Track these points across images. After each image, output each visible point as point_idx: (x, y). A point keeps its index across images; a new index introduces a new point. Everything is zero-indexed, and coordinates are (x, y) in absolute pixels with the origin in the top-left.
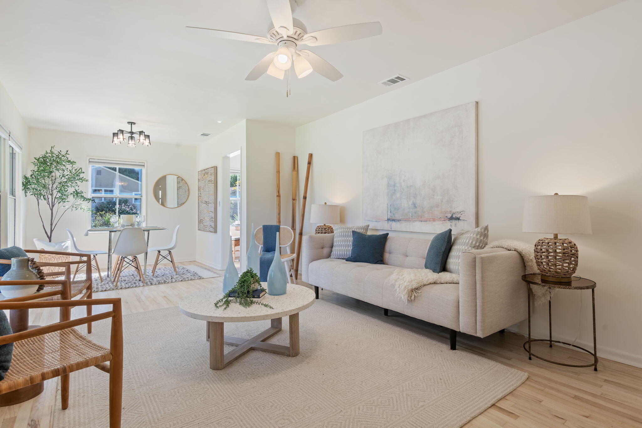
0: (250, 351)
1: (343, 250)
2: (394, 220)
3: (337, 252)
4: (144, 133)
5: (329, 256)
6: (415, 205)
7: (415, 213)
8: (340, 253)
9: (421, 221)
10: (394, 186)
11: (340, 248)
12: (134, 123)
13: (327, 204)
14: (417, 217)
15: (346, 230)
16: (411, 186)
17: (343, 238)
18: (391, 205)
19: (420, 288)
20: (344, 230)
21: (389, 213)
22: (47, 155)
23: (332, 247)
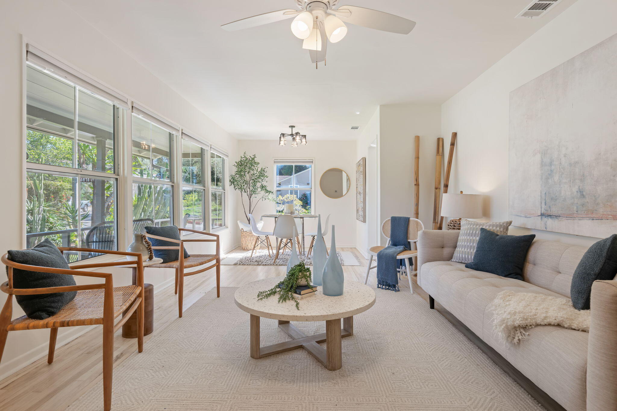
0: (299, 349)
1: (467, 253)
2: (550, 216)
3: (458, 255)
4: (299, 133)
5: (450, 258)
6: (582, 194)
7: (583, 205)
8: (462, 256)
9: (593, 219)
10: (551, 164)
11: (463, 249)
12: (294, 127)
13: (463, 193)
14: (585, 212)
15: (474, 226)
16: (576, 163)
17: (468, 238)
18: (546, 193)
19: (530, 327)
20: (472, 226)
21: (543, 206)
22: (242, 159)
23: (455, 247)
